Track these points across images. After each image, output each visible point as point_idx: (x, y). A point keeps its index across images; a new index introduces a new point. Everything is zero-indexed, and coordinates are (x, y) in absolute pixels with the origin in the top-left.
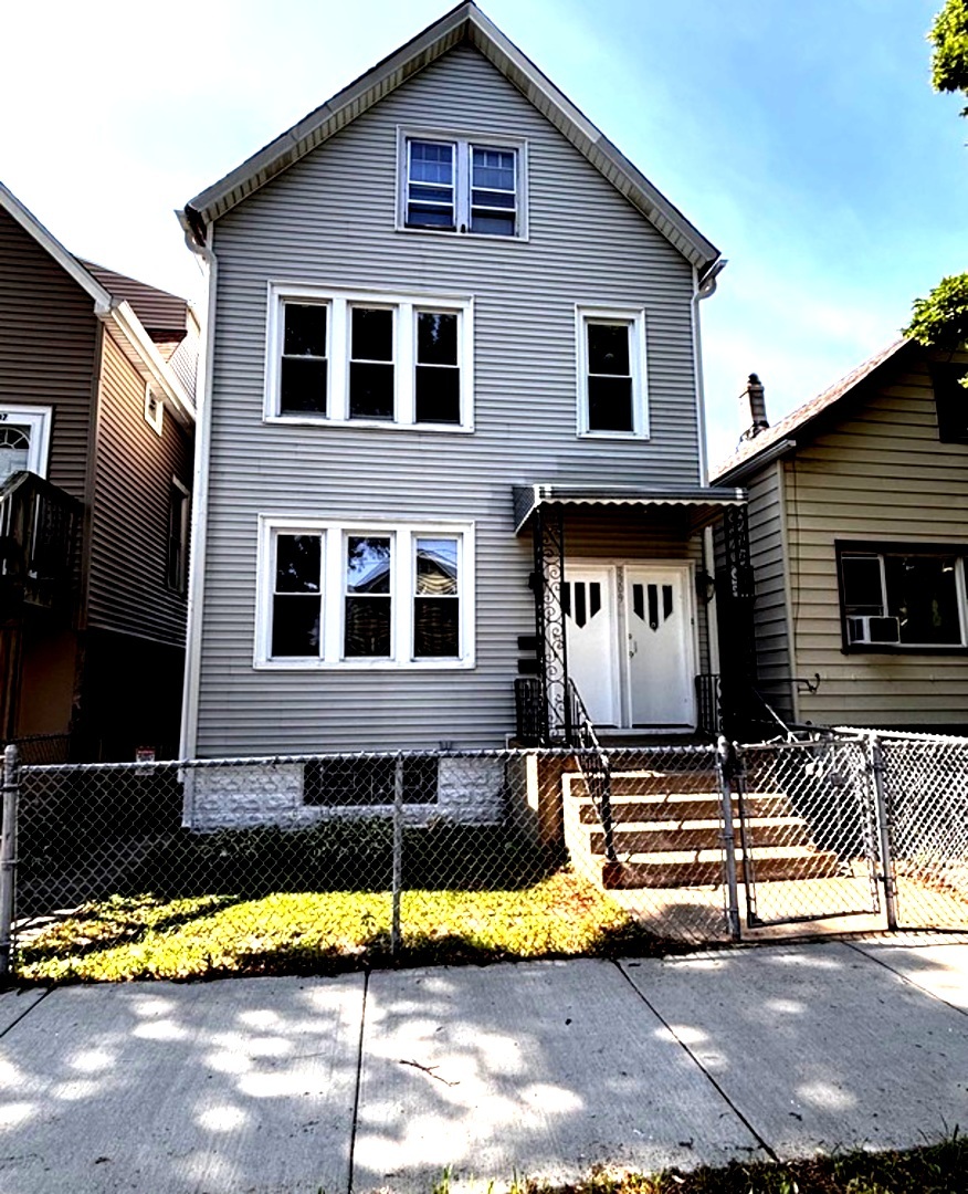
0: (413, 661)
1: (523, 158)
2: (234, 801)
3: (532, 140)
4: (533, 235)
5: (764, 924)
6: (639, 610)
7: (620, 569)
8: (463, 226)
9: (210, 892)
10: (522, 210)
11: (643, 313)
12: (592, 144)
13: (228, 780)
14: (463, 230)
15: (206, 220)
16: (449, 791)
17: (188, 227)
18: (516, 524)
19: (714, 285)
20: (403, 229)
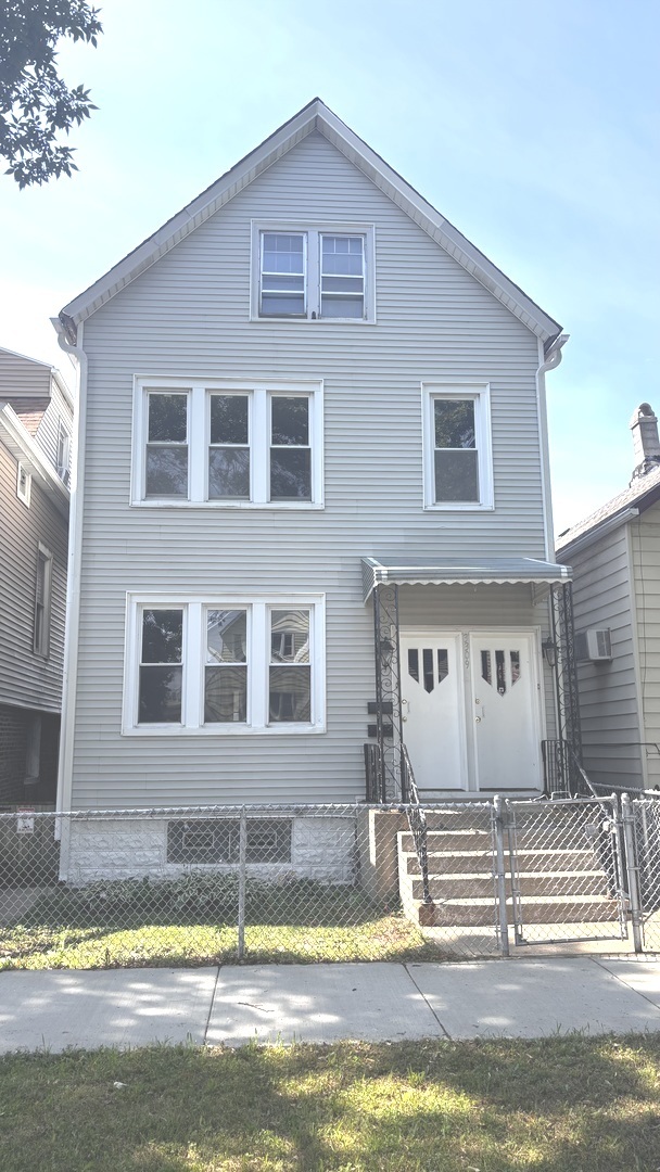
0: (268, 726)
1: (370, 243)
2: (122, 840)
3: (379, 225)
4: (381, 317)
5: (528, 944)
6: (486, 676)
7: (466, 636)
8: (314, 314)
9: (94, 925)
10: (369, 292)
11: (488, 388)
12: (437, 228)
13: (98, 839)
14: (314, 317)
15: (76, 322)
16: (302, 851)
17: (61, 330)
18: (365, 594)
19: (559, 357)
20: (258, 319)
